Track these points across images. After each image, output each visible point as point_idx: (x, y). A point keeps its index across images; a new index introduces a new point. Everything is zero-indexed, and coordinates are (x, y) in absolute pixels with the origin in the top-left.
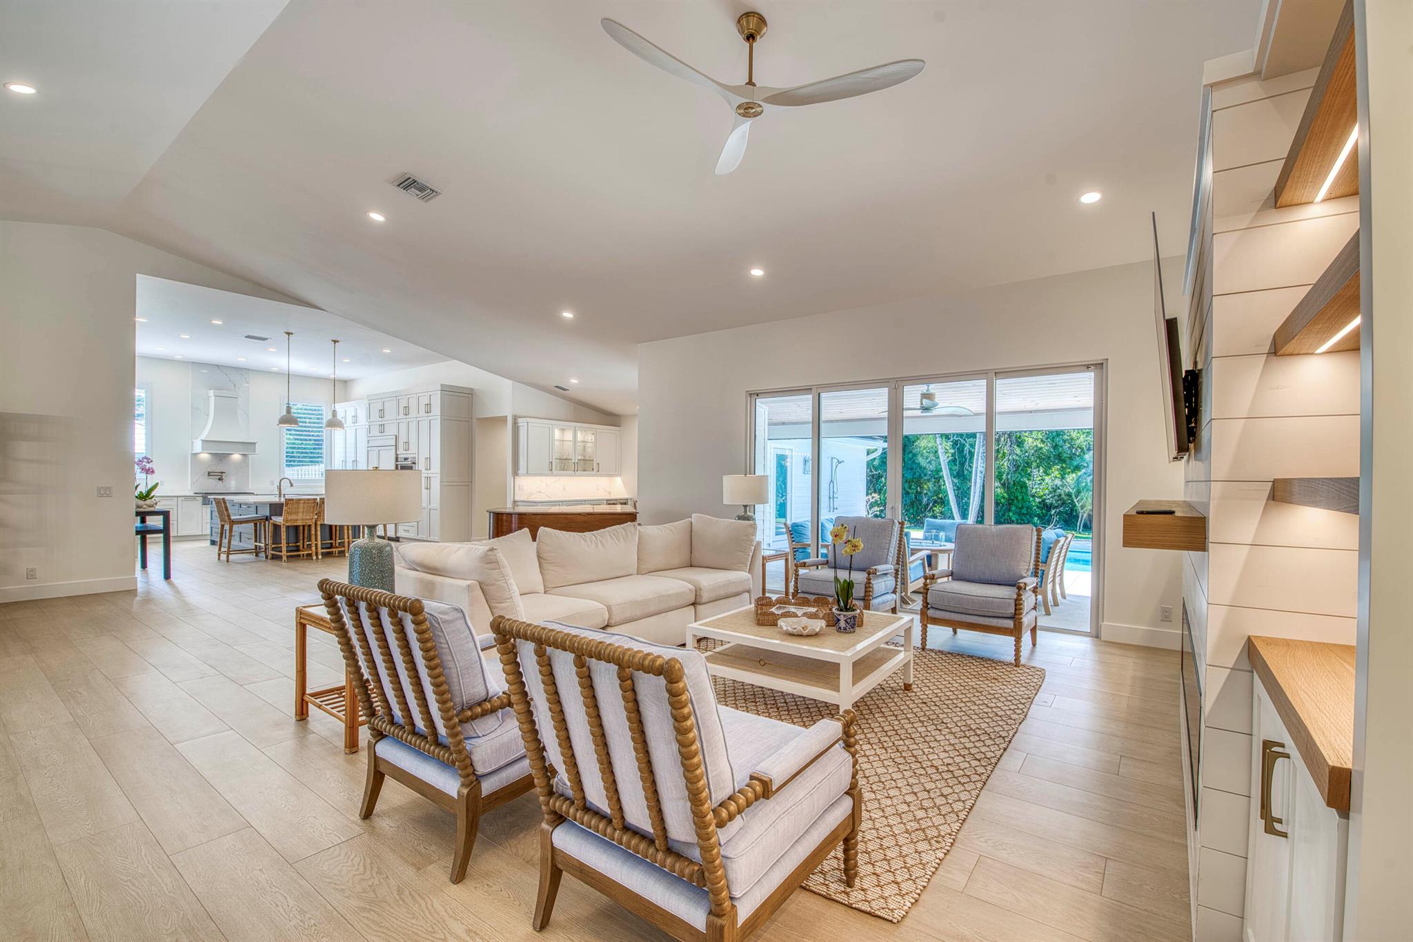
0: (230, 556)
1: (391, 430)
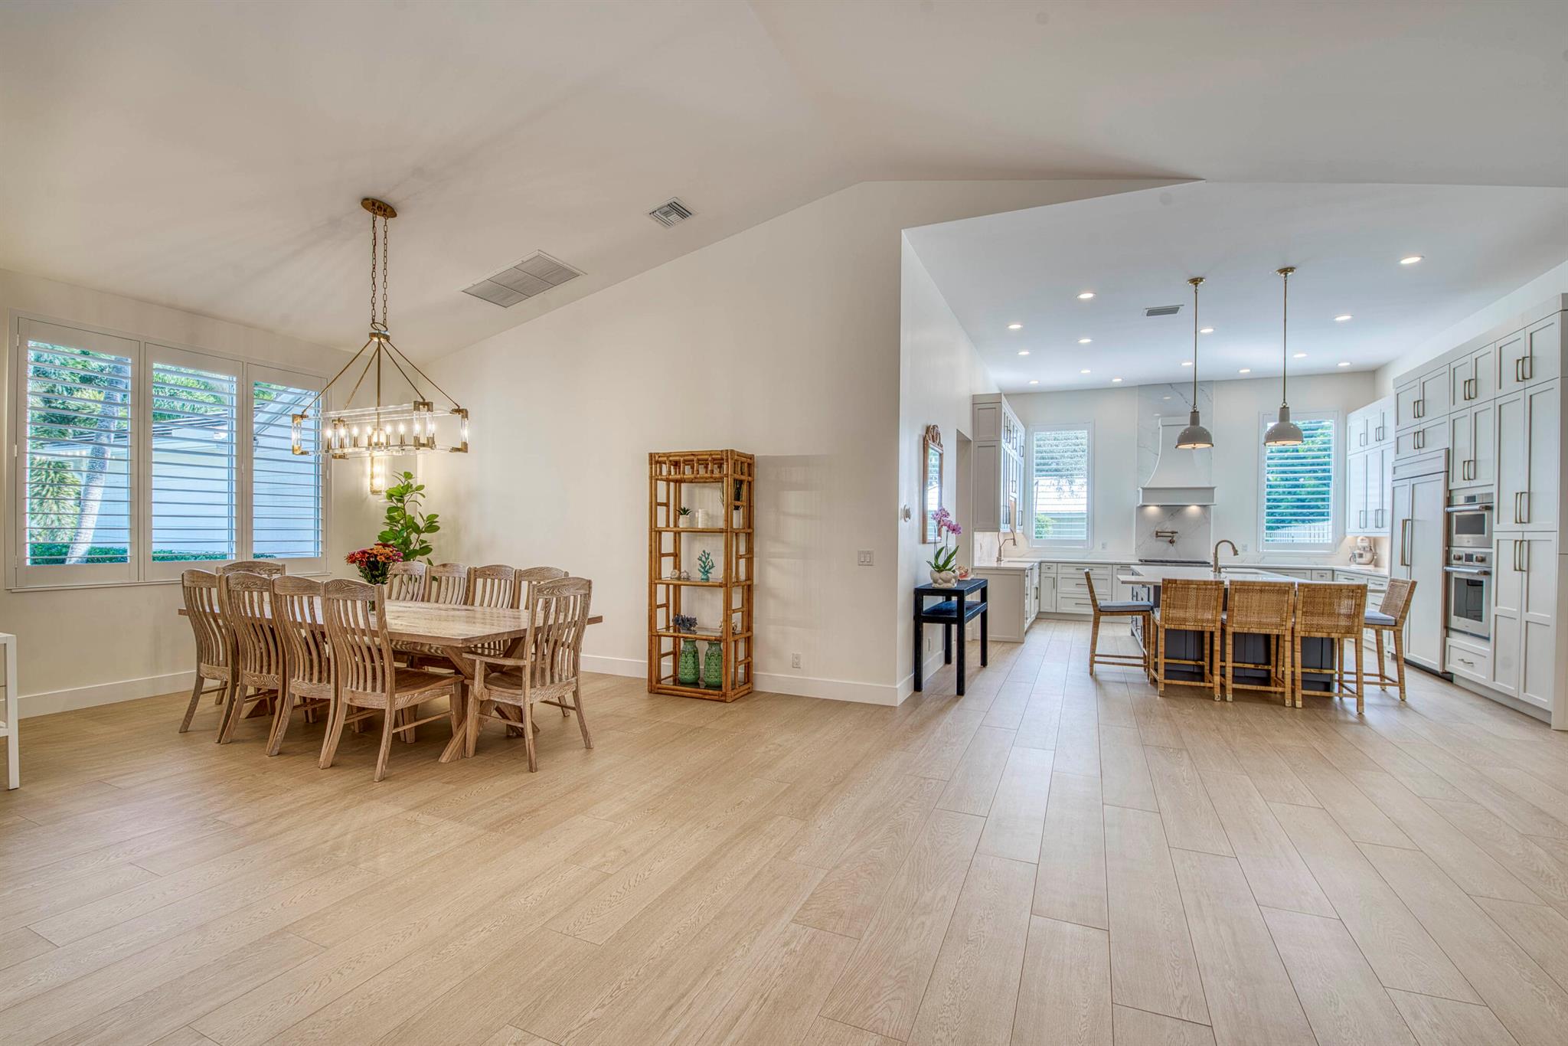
0: (1095, 665)
1: (1439, 441)
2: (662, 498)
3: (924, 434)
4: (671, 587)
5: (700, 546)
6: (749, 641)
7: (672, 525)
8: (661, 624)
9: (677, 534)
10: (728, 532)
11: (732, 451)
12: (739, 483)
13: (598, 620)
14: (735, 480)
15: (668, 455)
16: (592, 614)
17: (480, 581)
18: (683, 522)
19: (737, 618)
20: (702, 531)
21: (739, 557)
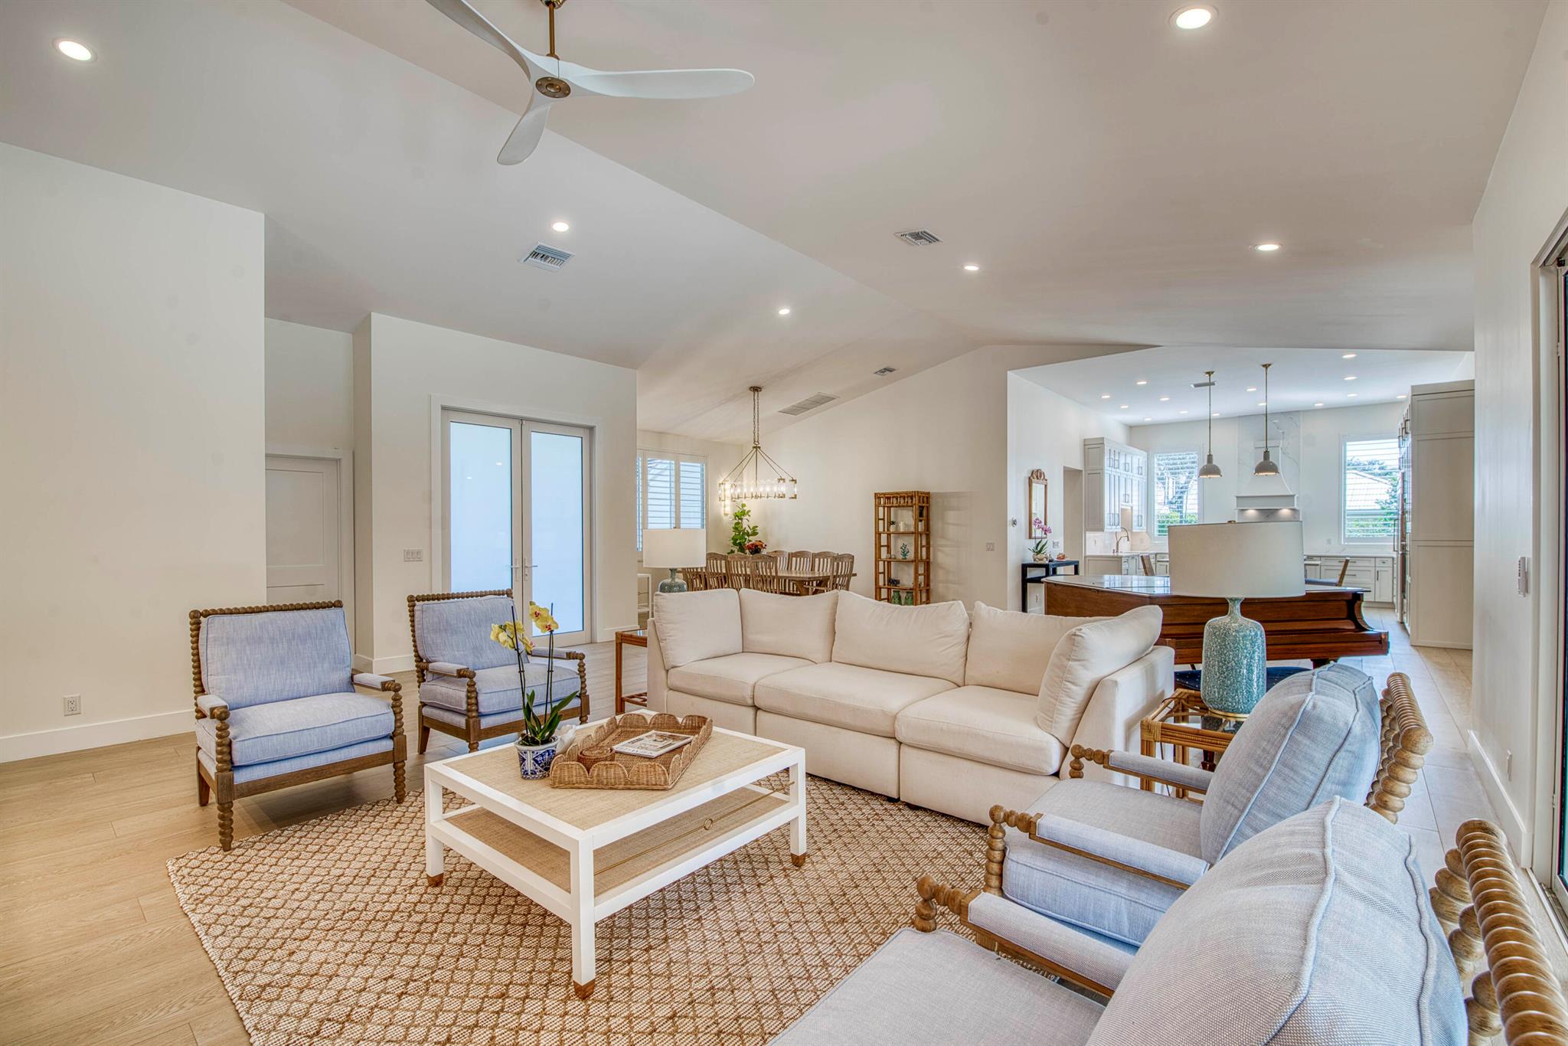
2: (881, 516)
3: (1030, 475)
4: (886, 563)
5: (900, 542)
6: (928, 591)
7: (886, 530)
8: (881, 583)
9: (889, 535)
10: (916, 533)
11: (918, 492)
12: (921, 508)
13: (855, 575)
14: (920, 506)
15: (884, 494)
16: (853, 572)
17: (794, 559)
18: (892, 528)
19: (921, 578)
20: (903, 533)
21: (922, 547)
